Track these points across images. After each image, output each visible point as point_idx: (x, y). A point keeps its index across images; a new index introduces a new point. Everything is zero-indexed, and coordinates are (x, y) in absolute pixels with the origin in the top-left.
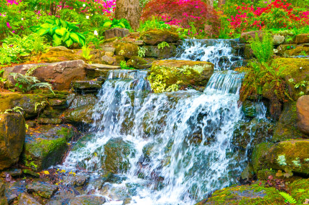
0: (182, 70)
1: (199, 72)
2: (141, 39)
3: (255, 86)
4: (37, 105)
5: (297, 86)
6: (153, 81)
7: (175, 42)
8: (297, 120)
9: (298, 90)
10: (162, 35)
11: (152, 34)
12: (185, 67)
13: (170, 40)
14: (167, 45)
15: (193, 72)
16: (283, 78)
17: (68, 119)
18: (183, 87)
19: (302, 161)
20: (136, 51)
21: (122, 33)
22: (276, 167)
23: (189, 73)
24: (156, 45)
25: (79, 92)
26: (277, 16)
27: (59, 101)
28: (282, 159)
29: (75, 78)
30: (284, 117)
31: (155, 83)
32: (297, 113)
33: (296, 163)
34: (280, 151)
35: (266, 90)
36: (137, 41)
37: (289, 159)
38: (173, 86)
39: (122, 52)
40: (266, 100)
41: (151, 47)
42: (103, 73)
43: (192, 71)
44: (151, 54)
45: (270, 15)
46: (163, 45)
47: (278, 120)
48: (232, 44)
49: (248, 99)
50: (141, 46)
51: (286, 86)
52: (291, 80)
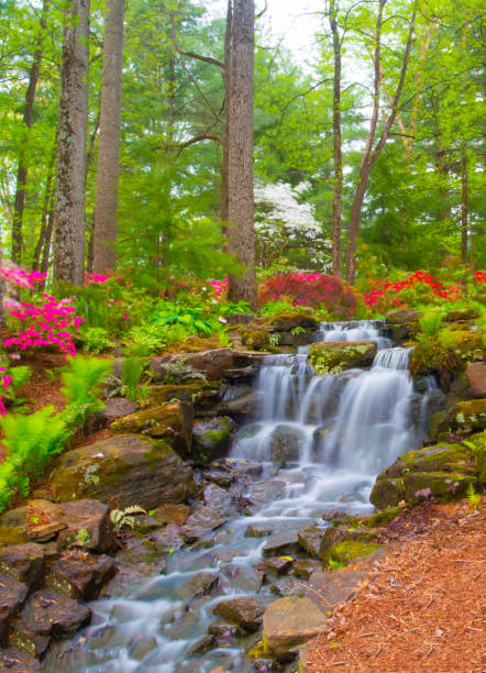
0: (344, 351)
1: (363, 352)
2: (272, 324)
3: (423, 359)
4: (194, 396)
5: (464, 356)
6: (314, 364)
7: (311, 326)
8: (469, 386)
9: (465, 360)
10: (296, 319)
11: (285, 318)
12: (349, 348)
13: (305, 324)
14: (304, 330)
15: (357, 353)
16: (450, 350)
17: (225, 411)
18: (345, 367)
19: (478, 417)
20: (267, 339)
21: (246, 320)
22: (455, 425)
23: (353, 353)
24: (290, 330)
25: (232, 381)
26: (421, 292)
27: (214, 392)
28: (460, 417)
29: (224, 367)
30: (455, 386)
31: (317, 366)
32: (468, 380)
33: (473, 419)
34: (458, 410)
35: (435, 362)
36: (267, 327)
37: (467, 416)
38: (336, 369)
39: (251, 341)
40: (435, 372)
41: (284, 333)
42: (257, 359)
43: (354, 351)
44: (284, 342)
45: (412, 291)
46: (297, 330)
47: (449, 390)
49: (418, 373)
50: (272, 333)
51: (453, 357)
52: (458, 351)
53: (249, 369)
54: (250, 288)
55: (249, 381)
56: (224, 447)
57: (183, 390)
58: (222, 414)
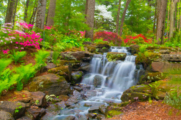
0: (117, 55)
1: (122, 56)
2: (97, 45)
3: (139, 59)
4: (73, 64)
5: (151, 60)
6: (108, 58)
7: (108, 47)
8: (152, 69)
9: (151, 61)
10: (104, 45)
11: (101, 44)
12: (118, 54)
13: (106, 46)
14: (106, 48)
15: (120, 56)
16: (147, 58)
17: (81, 69)
19: (154, 77)
20: (95, 50)
21: (89, 43)
22: (147, 79)
24: (102, 48)
25: (84, 61)
26: (141, 40)
27: (79, 64)
28: (149, 77)
29: (83, 57)
30: (148, 68)
31: (109, 59)
32: (151, 66)
33: (152, 78)
34: (148, 75)
35: (143, 61)
36: (95, 46)
38: (114, 60)
39: (90, 50)
40: (142, 64)
41: (100, 48)
42: (92, 55)
44: (100, 51)
45: (138, 39)
46: (104, 48)
47: (146, 69)
48: (127, 48)
49: (138, 63)
50: (97, 48)
51: (148, 60)
52: (150, 58)
53: (89, 58)
54: (91, 34)
55: (89, 61)
56: (80, 80)
57: (70, 62)
58: (80, 70)
